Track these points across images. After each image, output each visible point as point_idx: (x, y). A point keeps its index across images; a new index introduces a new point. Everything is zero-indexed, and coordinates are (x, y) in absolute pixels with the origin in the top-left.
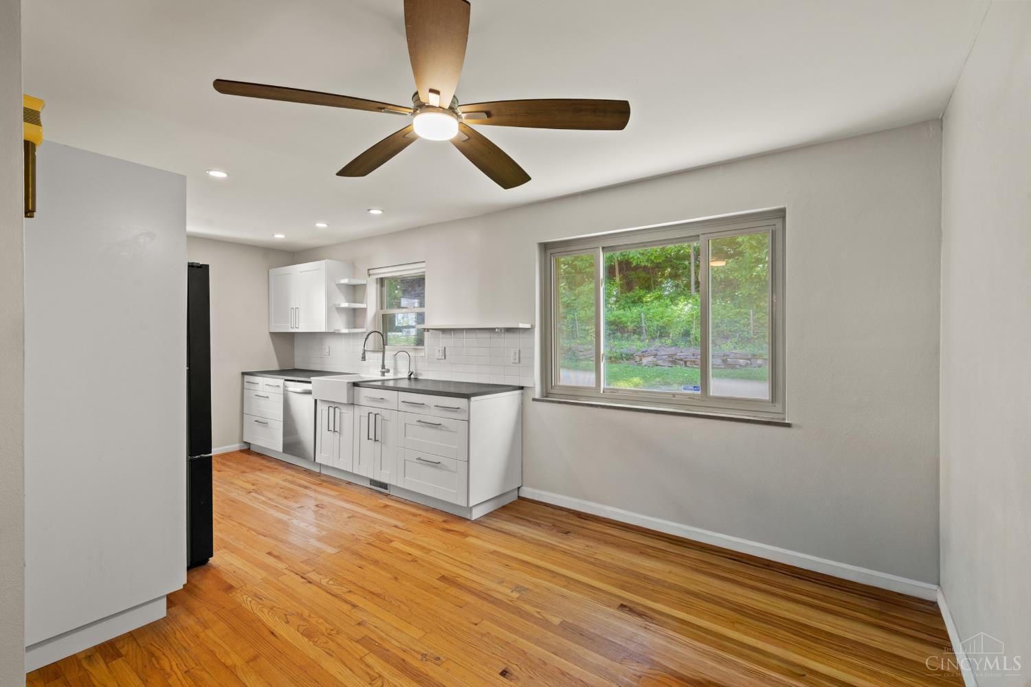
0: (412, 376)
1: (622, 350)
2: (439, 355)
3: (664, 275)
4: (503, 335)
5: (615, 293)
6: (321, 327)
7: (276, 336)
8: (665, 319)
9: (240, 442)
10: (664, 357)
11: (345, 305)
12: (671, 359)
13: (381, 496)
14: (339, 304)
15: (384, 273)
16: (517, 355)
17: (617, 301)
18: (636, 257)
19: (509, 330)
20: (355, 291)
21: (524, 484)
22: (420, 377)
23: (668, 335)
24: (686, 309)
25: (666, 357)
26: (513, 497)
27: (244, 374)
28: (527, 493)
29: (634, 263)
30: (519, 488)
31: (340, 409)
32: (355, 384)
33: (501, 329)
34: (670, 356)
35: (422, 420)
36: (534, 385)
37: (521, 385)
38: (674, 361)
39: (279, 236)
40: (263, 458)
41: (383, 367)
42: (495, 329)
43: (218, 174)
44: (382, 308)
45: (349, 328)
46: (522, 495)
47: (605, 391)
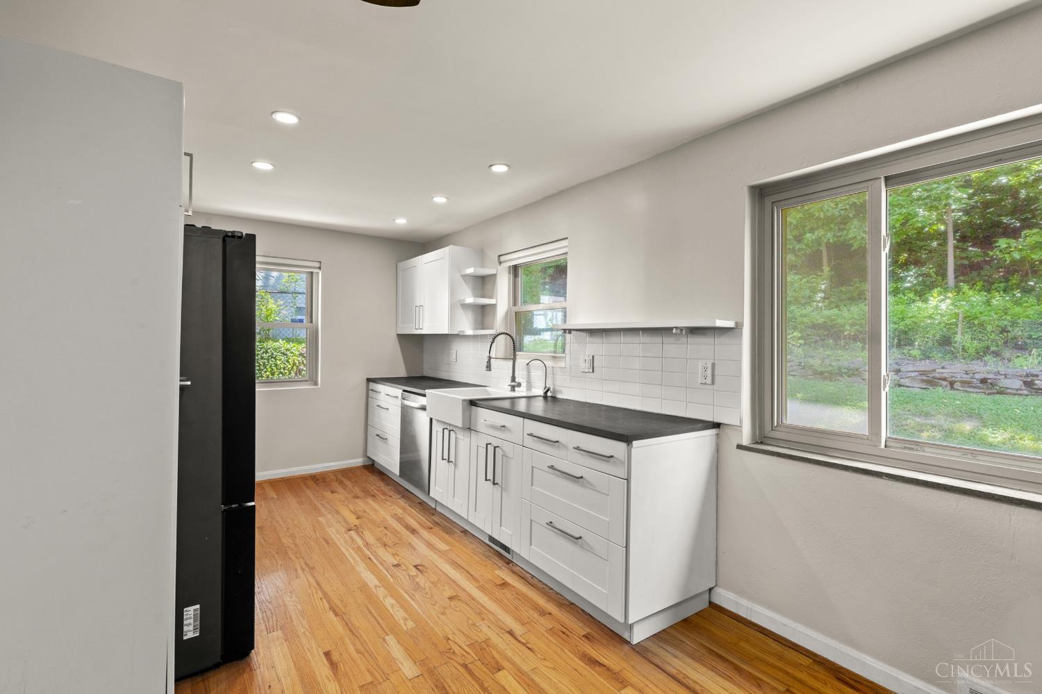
0: (549, 394)
1: (840, 363)
2: (585, 366)
3: (897, 262)
4: (684, 340)
5: (823, 287)
6: (444, 329)
7: (404, 338)
8: (908, 321)
9: (363, 457)
10: (913, 374)
11: (470, 300)
12: (924, 378)
13: (501, 563)
14: (464, 300)
15: (520, 258)
16: (709, 372)
17: (825, 298)
18: (859, 238)
19: (694, 331)
20: (483, 283)
21: (719, 583)
22: (559, 396)
23: (910, 343)
24: (943, 306)
25: (917, 374)
26: (702, 605)
27: (369, 380)
28: (727, 599)
29: (856, 246)
30: (710, 590)
31: (456, 434)
32: (473, 403)
33: (681, 329)
34: (923, 373)
35: (556, 466)
36: (741, 421)
37: (717, 420)
38: (931, 381)
39: (401, 222)
40: (383, 480)
41: (513, 379)
42: (671, 329)
43: (286, 118)
44: (515, 304)
45: (476, 329)
46: (717, 600)
47: (888, 444)
